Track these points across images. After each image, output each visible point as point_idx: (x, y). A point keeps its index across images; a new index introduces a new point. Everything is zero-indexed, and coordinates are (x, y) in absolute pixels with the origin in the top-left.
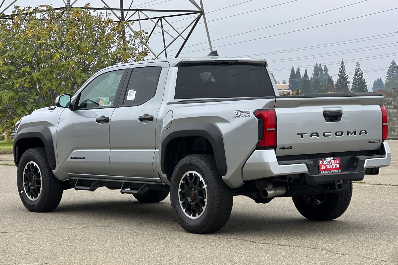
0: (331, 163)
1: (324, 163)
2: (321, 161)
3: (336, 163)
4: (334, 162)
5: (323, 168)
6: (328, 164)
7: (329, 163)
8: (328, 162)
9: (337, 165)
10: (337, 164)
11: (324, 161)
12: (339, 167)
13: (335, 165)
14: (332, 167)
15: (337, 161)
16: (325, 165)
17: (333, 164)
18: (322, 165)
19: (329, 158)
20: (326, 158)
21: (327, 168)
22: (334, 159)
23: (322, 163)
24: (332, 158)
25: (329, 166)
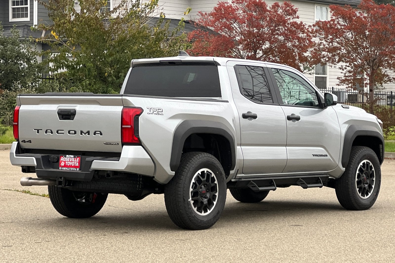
0: (71, 161)
1: (64, 159)
2: (62, 158)
3: (75, 161)
4: (74, 160)
5: (63, 164)
6: (68, 162)
7: (70, 160)
8: (68, 159)
9: (76, 164)
10: (77, 162)
11: (65, 158)
12: (78, 165)
13: (75, 164)
14: (71, 165)
15: (77, 160)
16: (65, 162)
17: (73, 162)
18: (62, 161)
19: (70, 155)
20: (67, 156)
21: (66, 165)
22: (74, 157)
23: (62, 160)
24: (72, 156)
25: (68, 164)
